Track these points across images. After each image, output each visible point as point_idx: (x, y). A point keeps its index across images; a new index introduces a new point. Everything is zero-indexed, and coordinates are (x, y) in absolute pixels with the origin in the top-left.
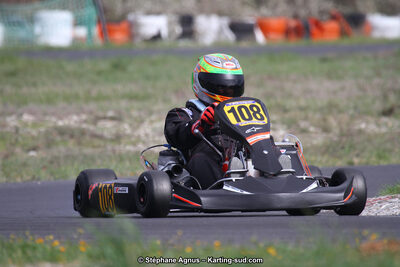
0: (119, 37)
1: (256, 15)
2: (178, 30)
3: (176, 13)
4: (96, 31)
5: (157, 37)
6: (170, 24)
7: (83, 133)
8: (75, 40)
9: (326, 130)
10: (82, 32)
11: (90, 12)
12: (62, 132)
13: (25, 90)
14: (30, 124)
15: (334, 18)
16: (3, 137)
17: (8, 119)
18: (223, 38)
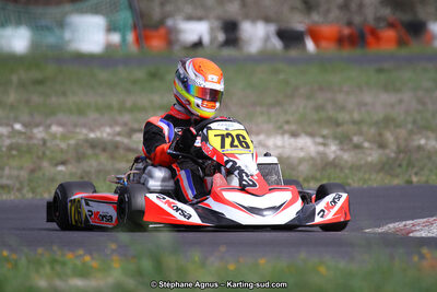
0: (157, 43)
1: (306, 21)
2: (221, 37)
3: (218, 18)
4: (130, 37)
5: (198, 44)
6: (212, 30)
7: (116, 146)
8: (109, 47)
9: (382, 146)
10: (116, 38)
11: (125, 16)
12: (93, 144)
13: (54, 100)
14: (58, 136)
15: (391, 25)
16: (29, 150)
17: (35, 131)
18: (269, 45)
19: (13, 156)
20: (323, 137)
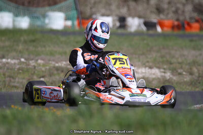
1: (158, 18)
2: (118, 24)
3: (117, 15)
4: (76, 23)
6: (114, 21)
9: (191, 74)
10: (69, 23)
11: (74, 13)
12: (58, 69)
13: (39, 49)
14: (41, 65)
15: (197, 21)
16: (28, 70)
17: (31, 62)
18: (140, 29)
19: (20, 73)
20: (164, 69)
